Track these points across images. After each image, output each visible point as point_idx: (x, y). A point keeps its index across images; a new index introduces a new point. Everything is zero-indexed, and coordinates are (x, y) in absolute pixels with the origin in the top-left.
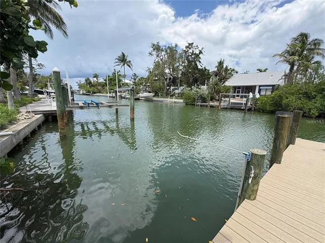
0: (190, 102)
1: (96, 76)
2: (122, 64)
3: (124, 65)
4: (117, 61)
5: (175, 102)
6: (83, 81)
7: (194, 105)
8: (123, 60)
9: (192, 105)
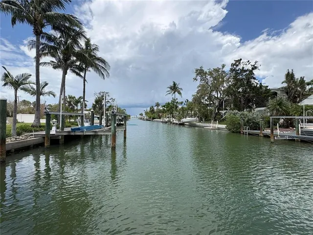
0: (235, 129)
1: (158, 105)
2: (173, 92)
3: (174, 92)
4: (169, 89)
5: (219, 129)
6: (149, 109)
7: (240, 132)
8: (174, 88)
9: (237, 132)
